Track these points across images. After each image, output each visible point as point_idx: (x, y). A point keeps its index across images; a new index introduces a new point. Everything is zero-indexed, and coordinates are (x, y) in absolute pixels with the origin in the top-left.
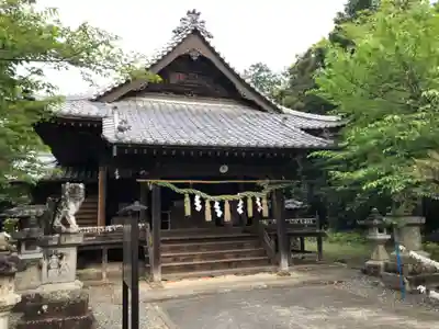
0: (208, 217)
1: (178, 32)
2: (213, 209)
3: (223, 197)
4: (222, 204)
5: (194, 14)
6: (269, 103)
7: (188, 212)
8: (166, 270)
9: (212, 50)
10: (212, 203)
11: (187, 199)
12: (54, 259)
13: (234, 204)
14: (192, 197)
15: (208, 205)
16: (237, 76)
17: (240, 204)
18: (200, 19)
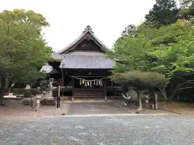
1: (84, 32)
3: (90, 81)
5: (89, 27)
7: (81, 84)
10: (87, 82)
11: (81, 81)
12: (48, 93)
13: (93, 82)
14: (82, 80)
15: (86, 83)
17: (95, 82)
18: (91, 28)
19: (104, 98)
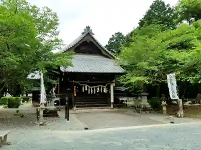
0: (89, 93)
1: (83, 33)
2: (90, 91)
3: (93, 87)
4: (93, 89)
5: (88, 28)
6: (112, 56)
8: (77, 107)
9: (94, 39)
10: (90, 89)
11: (83, 87)
12: (50, 101)
13: (96, 88)
16: (102, 48)
17: (98, 89)
18: (90, 29)
19: (110, 106)
